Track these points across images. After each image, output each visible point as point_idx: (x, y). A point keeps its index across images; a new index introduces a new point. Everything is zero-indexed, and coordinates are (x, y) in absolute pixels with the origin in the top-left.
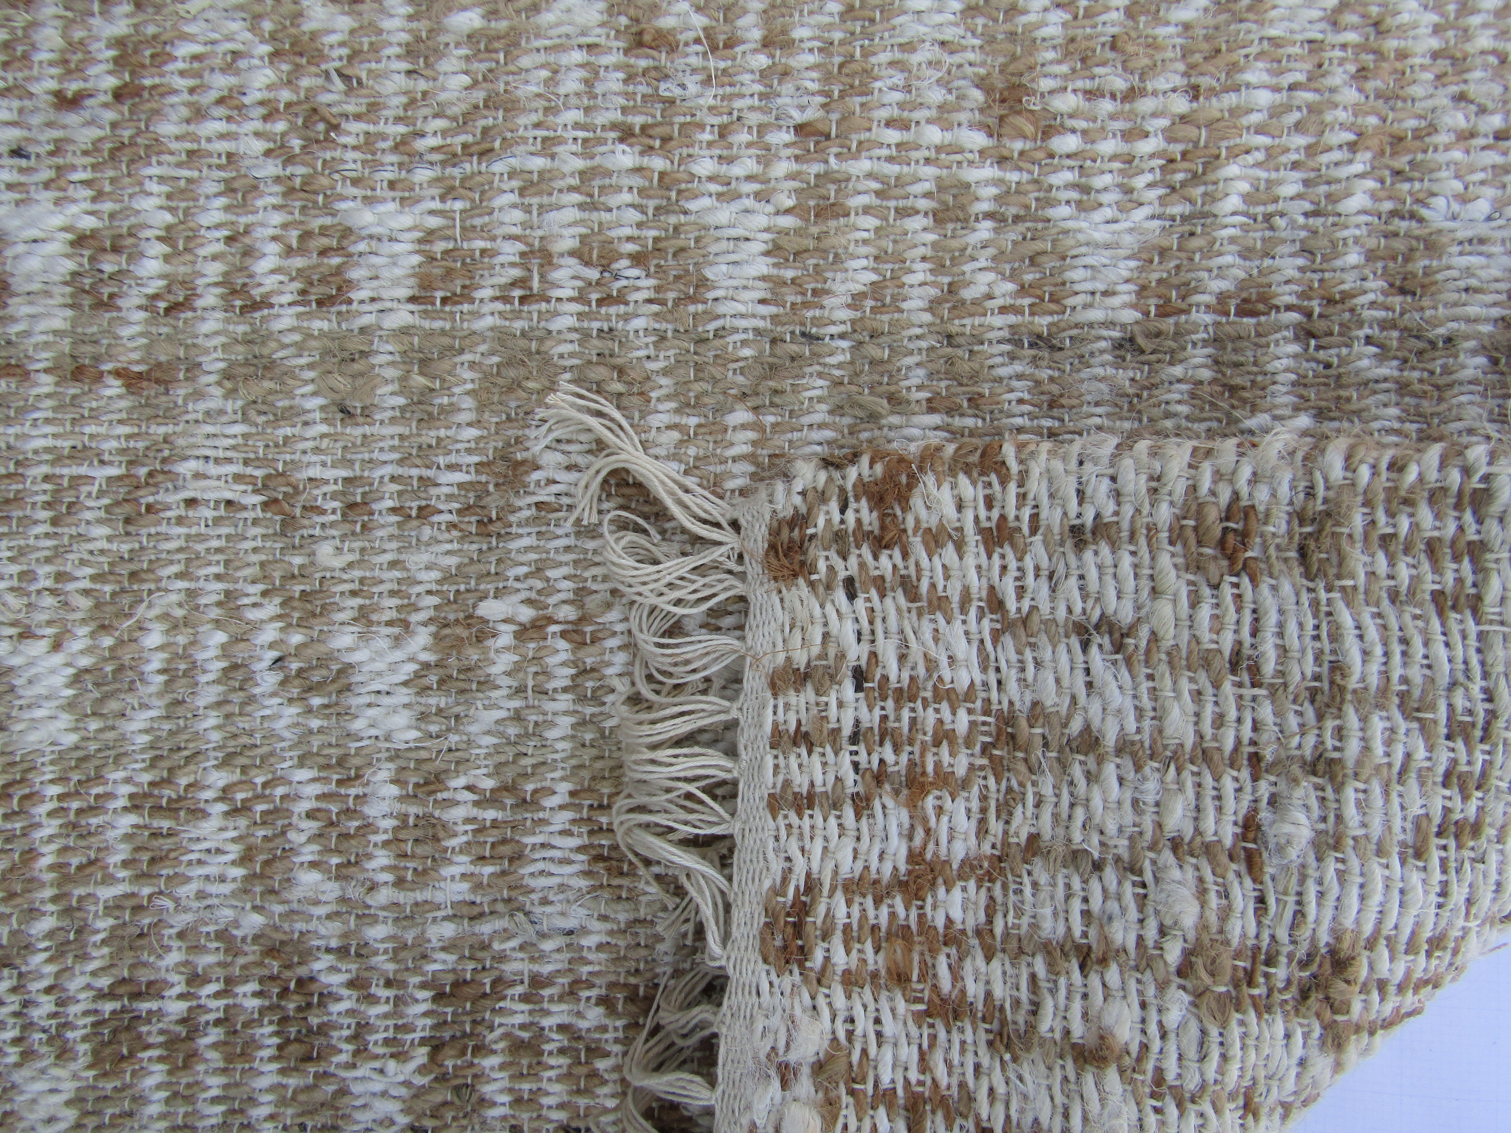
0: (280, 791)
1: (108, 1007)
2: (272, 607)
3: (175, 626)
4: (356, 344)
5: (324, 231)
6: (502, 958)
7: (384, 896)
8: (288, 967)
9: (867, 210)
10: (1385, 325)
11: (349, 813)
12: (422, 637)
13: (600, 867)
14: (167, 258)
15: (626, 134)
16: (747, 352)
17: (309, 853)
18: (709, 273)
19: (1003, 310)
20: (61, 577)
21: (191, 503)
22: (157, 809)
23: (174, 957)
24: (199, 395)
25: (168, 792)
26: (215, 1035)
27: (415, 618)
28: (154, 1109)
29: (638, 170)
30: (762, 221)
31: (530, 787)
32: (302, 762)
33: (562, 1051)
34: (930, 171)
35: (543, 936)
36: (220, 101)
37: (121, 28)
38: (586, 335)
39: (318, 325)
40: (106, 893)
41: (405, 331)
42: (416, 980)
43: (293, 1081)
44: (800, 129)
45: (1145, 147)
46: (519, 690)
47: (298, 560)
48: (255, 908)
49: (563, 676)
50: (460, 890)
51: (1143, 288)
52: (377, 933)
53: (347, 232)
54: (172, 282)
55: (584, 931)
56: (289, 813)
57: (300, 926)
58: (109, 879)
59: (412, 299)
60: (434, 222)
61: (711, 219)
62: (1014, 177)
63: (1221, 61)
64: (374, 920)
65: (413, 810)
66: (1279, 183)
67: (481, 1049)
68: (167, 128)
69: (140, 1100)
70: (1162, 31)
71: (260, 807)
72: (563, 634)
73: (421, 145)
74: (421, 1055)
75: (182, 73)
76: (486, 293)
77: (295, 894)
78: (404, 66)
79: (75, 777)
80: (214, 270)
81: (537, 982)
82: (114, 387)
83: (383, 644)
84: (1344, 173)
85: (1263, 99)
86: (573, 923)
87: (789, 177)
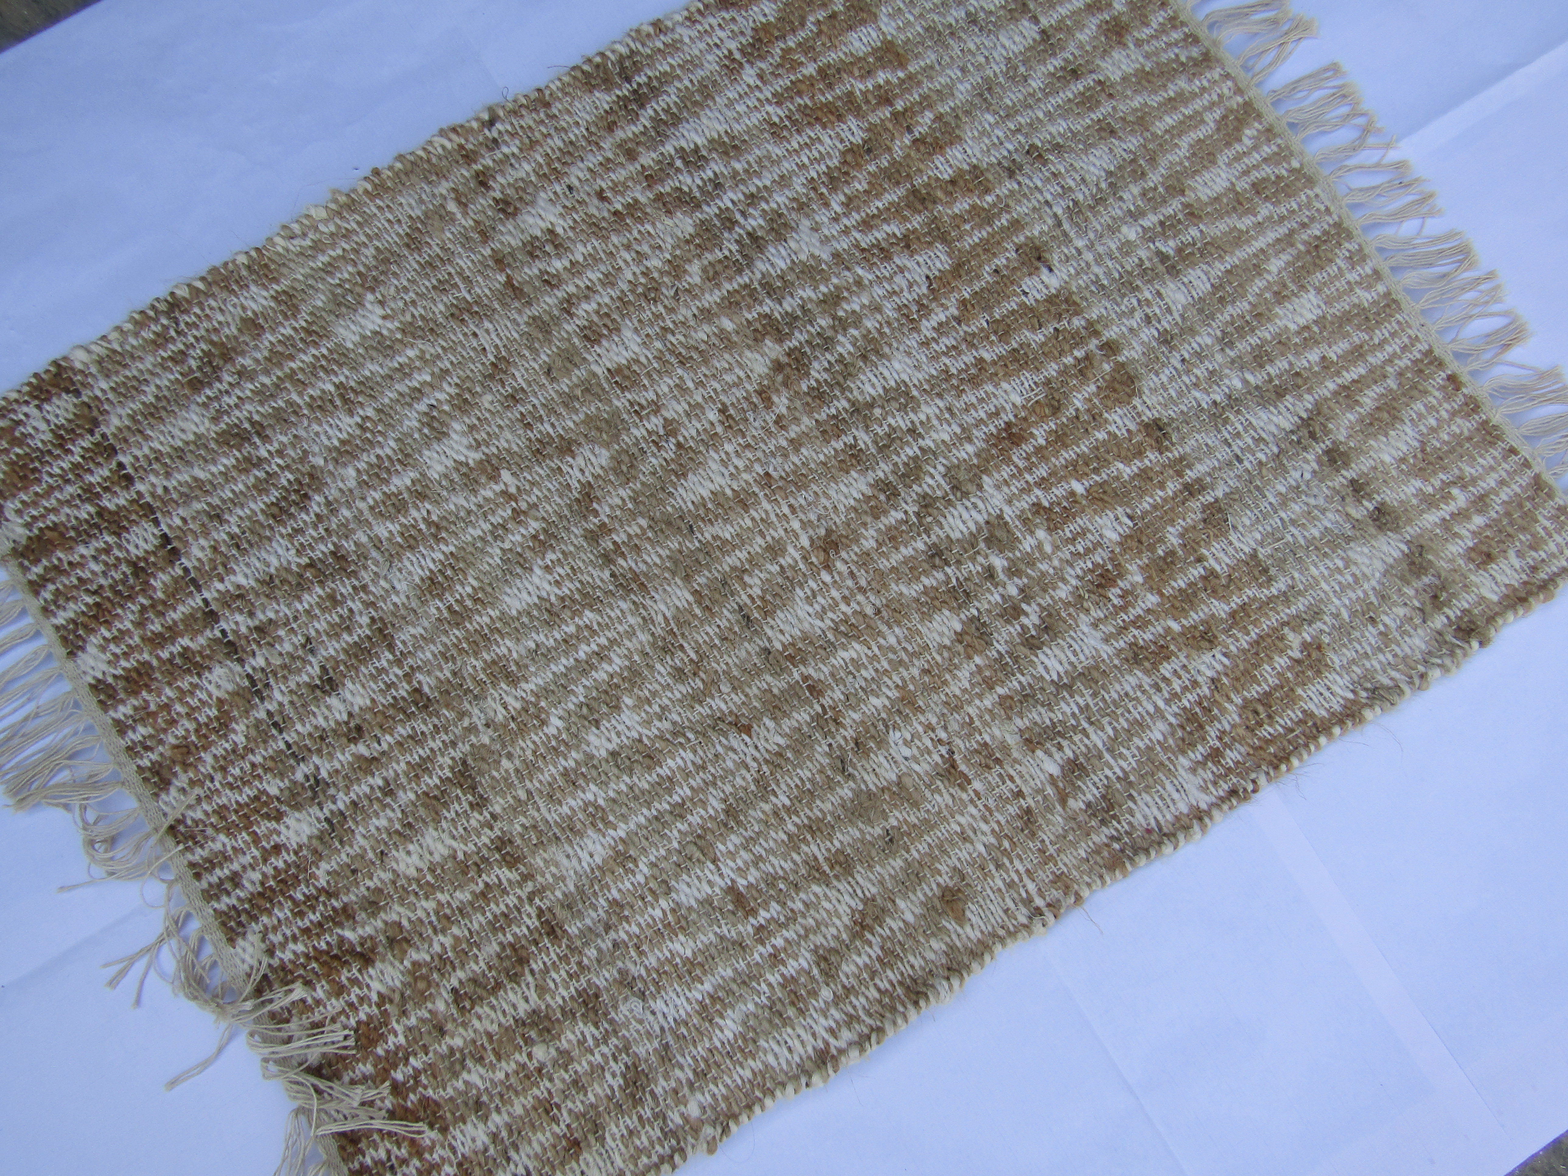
0: (380, 439)
1: (247, 425)
2: (453, 391)
3: (421, 358)
4: (577, 360)
5: (614, 321)
6: (365, 568)
7: (362, 505)
8: (309, 486)
9: (753, 519)
10: (840, 747)
11: (388, 471)
12: (478, 456)
13: (429, 582)
14: (565, 268)
15: (723, 411)
16: (669, 509)
17: (362, 466)
18: (690, 475)
19: (750, 596)
20: (413, 302)
21: (475, 335)
22: (342, 396)
23: (284, 439)
24: (520, 312)
25: (352, 396)
26: (261, 475)
27: (483, 448)
28: (214, 469)
29: (712, 424)
30: (723, 483)
31: (444, 535)
32: (398, 440)
33: (341, 616)
34: (782, 533)
35: (385, 578)
36: (637, 252)
37: (643, 199)
38: (637, 444)
39: (576, 340)
40: (295, 397)
41: (595, 375)
42: (335, 539)
43: (261, 517)
44: (767, 474)
45: (843, 607)
46: (480, 506)
47: (478, 389)
48: (325, 459)
49: (496, 520)
50: (384, 534)
51: (793, 645)
52: (346, 512)
53: (618, 330)
54: (557, 276)
55: (397, 593)
56: (373, 448)
57: (329, 481)
58: (300, 394)
59: (609, 370)
60: (643, 360)
61: (711, 463)
62: (801, 566)
63: (896, 615)
64: (350, 507)
65: (406, 495)
66: (866, 668)
67: (321, 583)
68: (615, 239)
69: (214, 462)
70: (893, 585)
71: (368, 435)
72: (514, 510)
73: (670, 337)
74: (305, 561)
75: (640, 232)
76: (629, 396)
77: (342, 471)
78: (696, 312)
79: (335, 356)
80: (572, 289)
81: (364, 588)
82: (502, 278)
83: (465, 441)
84: (884, 689)
85: (892, 640)
86: (398, 587)
87: (746, 482)
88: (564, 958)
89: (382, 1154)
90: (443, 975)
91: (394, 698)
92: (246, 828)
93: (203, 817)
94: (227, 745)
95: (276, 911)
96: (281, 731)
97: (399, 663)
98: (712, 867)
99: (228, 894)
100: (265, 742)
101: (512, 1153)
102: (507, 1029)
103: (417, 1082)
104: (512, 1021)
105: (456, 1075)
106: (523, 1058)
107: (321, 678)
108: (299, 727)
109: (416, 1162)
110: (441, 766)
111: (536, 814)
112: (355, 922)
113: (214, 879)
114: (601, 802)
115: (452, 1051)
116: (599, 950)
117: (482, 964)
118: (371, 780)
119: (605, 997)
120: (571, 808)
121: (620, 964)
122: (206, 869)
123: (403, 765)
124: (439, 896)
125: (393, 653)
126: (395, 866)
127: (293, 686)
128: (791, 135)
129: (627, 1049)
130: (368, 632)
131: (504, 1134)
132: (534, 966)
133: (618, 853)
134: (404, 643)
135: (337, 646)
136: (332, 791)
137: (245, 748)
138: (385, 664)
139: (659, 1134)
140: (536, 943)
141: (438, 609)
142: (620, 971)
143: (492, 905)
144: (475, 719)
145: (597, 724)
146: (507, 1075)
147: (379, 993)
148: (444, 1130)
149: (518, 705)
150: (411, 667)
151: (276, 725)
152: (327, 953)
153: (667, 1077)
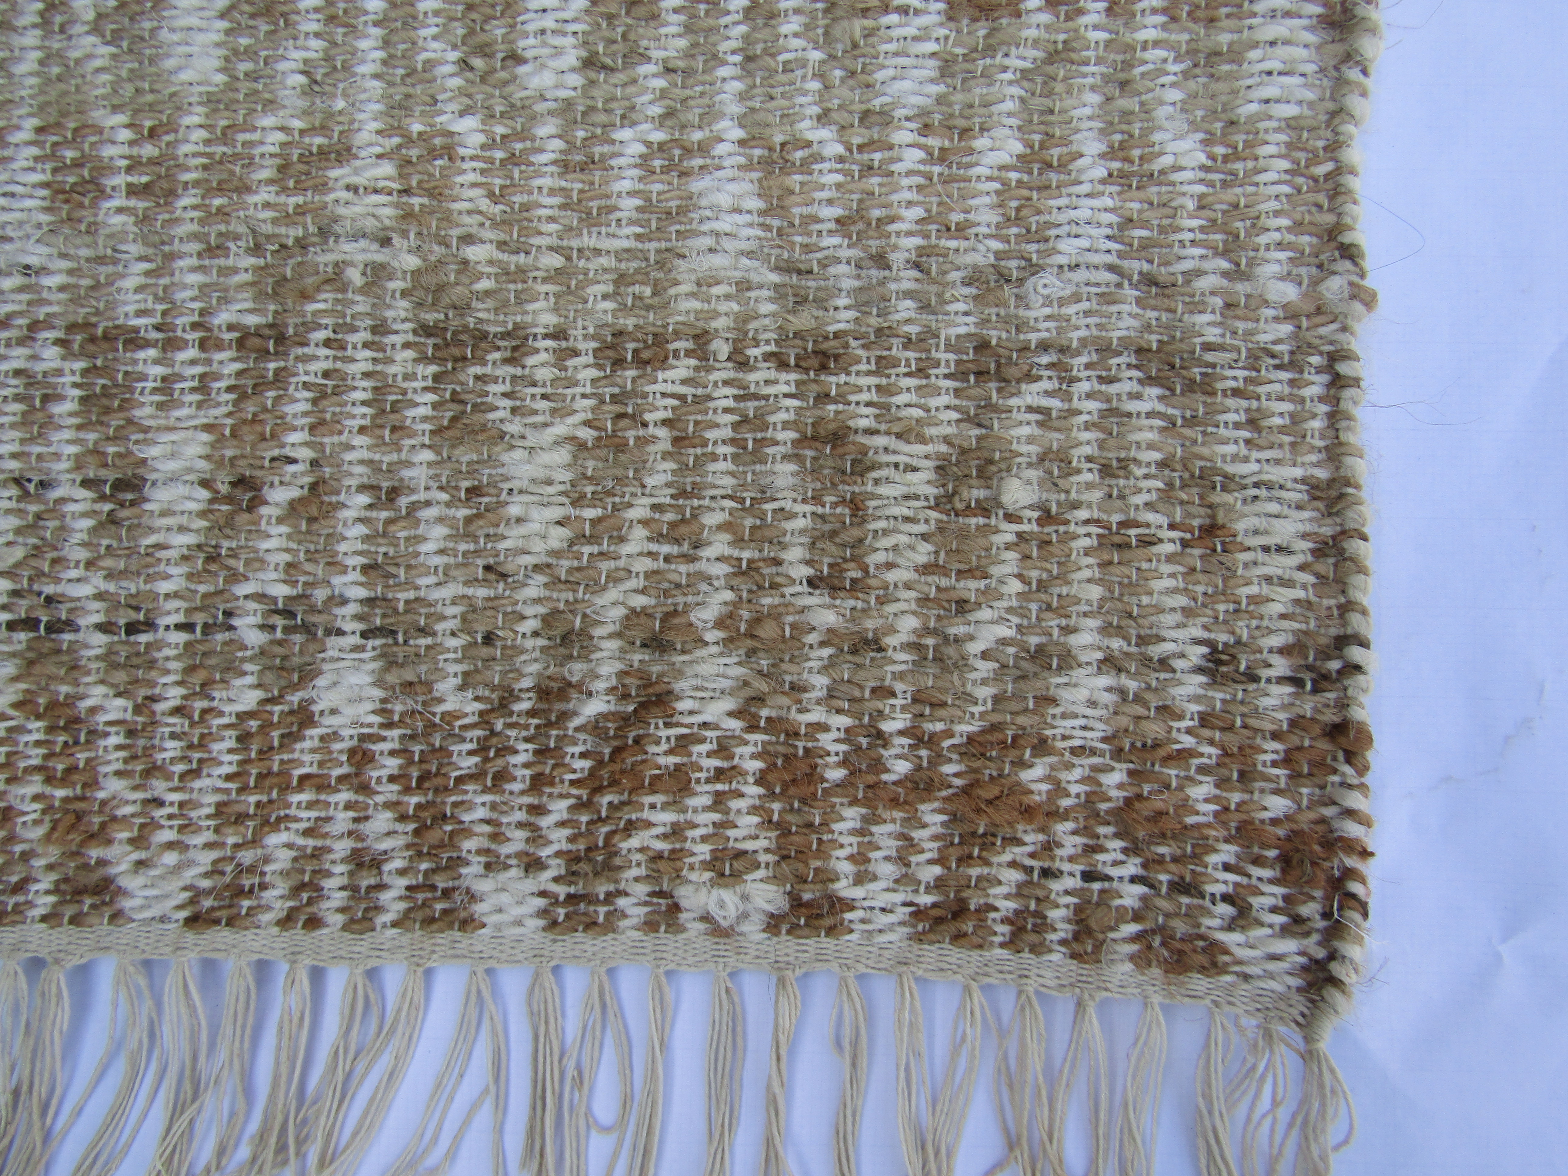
13: (61, 200)
55: (44, 271)
86: (33, 260)
88: (883, 365)
89: (1015, 876)
90: (774, 586)
91: (230, 389)
92: (285, 788)
93: (214, 855)
94: (113, 740)
95: (466, 818)
96: (150, 625)
97: (171, 344)
98: (894, 18)
99: (381, 887)
100: (152, 664)
101: (1156, 651)
102: (941, 529)
103: (931, 741)
104: (934, 514)
105: (963, 664)
106: (1008, 533)
107: (103, 498)
108: (164, 587)
109: (1063, 828)
110: (406, 377)
111: (604, 261)
112: (578, 687)
113: (339, 898)
114: (658, 136)
115: (915, 647)
116: (908, 294)
117: (800, 508)
118: (348, 514)
119: (994, 335)
120: (631, 194)
121: (955, 276)
122: (310, 902)
123: (359, 440)
124: (634, 514)
125: (147, 344)
126: (528, 560)
127: (83, 554)
129: (1105, 350)
130: (80, 365)
131: (1116, 644)
132: (863, 423)
133: (766, 164)
134: (140, 313)
135: (67, 435)
136: (320, 595)
137: (138, 709)
138: (159, 370)
139: (1285, 375)
140: (824, 397)
141: (120, 210)
142: (967, 282)
143: (711, 435)
144: (360, 258)
145: (515, 58)
146: (1019, 576)
147: (730, 714)
148: (1042, 747)
149: (387, 169)
150: (195, 326)
151: (132, 628)
152: (600, 763)
153: (1197, 307)
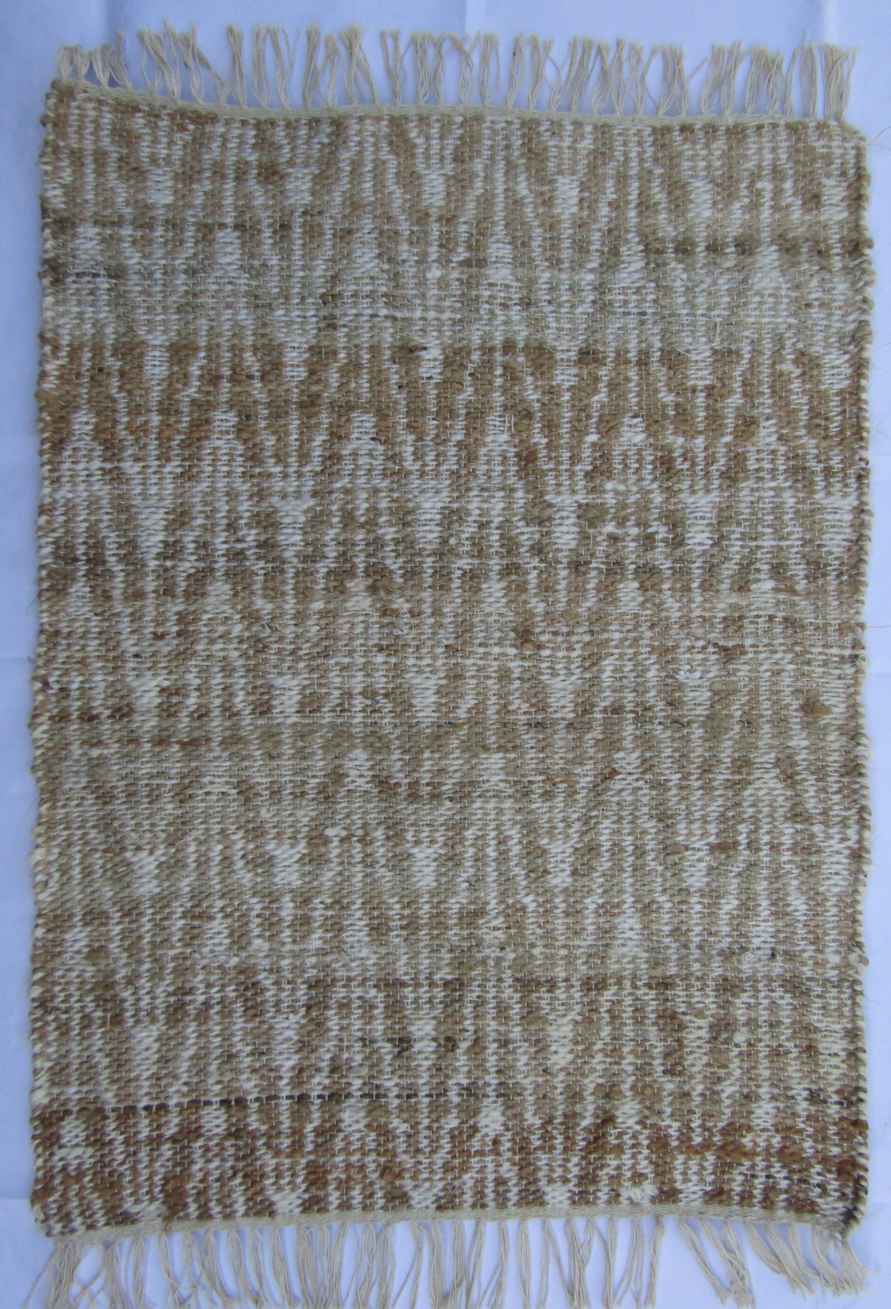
0: (245, 907)
1: (172, 999)
2: (241, 834)
3: (201, 843)
4: (275, 730)
5: (261, 686)
6: (335, 970)
7: (288, 947)
8: (248, 978)
9: (473, 677)
10: (665, 717)
11: (273, 914)
12: (303, 844)
13: (374, 932)
14: (198, 697)
15: (381, 649)
16: (428, 731)
17: (257, 931)
18: (414, 702)
19: (525, 713)
20: (153, 825)
21: (207, 793)
22: (194, 917)
23: (200, 977)
24: (211, 750)
25: (198, 910)
26: (217, 1008)
27: (300, 836)
28: (192, 1041)
29: (386, 663)
30: (434, 682)
31: (345, 901)
32: (254, 895)
33: (359, 1007)
34: (496, 663)
35: (352, 961)
36: (220, 637)
37: (181, 608)
38: (366, 725)
39: (260, 722)
40: (172, 953)
41: (295, 724)
42: (300, 980)
43: (250, 1025)
44: (447, 647)
45: (574, 654)
46: (342, 863)
47: (251, 815)
48: (235, 955)
49: (359, 858)
50: (318, 944)
51: (576, 705)
52: (285, 963)
53: (271, 686)
54: (200, 706)
55: (368, 958)
56: (249, 916)
57: (253, 961)
58: (173, 947)
59: (297, 712)
60: (306, 682)
61: (414, 682)
62: (527, 664)
63: (601, 621)
64: (284, 958)
65: (299, 912)
66: (624, 665)
67: (326, 1008)
68: (199, 647)
69: (186, 1038)
70: (580, 610)
71: (237, 914)
72: (359, 841)
73: (301, 653)
74: (303, 1011)
75: (205, 625)
76: (326, 709)
77: (252, 949)
78: (293, 622)
79: (159, 905)
80: (218, 702)
81: (349, 979)
82: (176, 747)
83: (288, 846)
84: (647, 663)
85: (617, 636)
86: (363, 955)
87: (444, 665)
88: (688, 987)
89: (740, 1178)
90: (650, 1074)
91: (441, 1002)
92: (469, 1156)
93: (444, 1183)
94: (402, 1139)
95: (539, 1164)
96: (416, 1095)
97: (418, 985)
98: (690, 852)
99: (508, 1191)
100: (416, 1110)
101: (790, 1093)
102: (711, 1051)
103: (709, 1130)
104: (708, 1045)
105: (719, 1102)
106: (736, 1051)
107: (395, 1046)
108: (421, 1081)
109: (758, 1159)
110: (510, 998)
111: (582, 950)
112: (580, 1114)
113: (492, 1196)
114: (601, 901)
115: (702, 1095)
116: (697, 960)
117: (659, 1044)
118: (489, 1051)
119: (730, 974)
120: (592, 924)
121: (714, 952)
122: (482, 1198)
123: (493, 1023)
124: (596, 1048)
125: (409, 986)
126: (558, 1067)
127: (389, 1069)
128: (199, 466)
129: (771, 980)
130: (383, 995)
131: (776, 1091)
132: (681, 1010)
133: (642, 910)
134: (406, 974)
135: (379, 1021)
136: (481, 1083)
137: (412, 1127)
138: (413, 995)
139: (836, 990)
140: (667, 1000)
141: (397, 936)
142: (719, 955)
143: (624, 1015)
144: (493, 955)
145: (546, 872)
146: (740, 1068)
147: (637, 1123)
148: (750, 1129)
149: (501, 919)
150: (427, 978)
151: (409, 1097)
152: (589, 1143)
153: (804, 964)
